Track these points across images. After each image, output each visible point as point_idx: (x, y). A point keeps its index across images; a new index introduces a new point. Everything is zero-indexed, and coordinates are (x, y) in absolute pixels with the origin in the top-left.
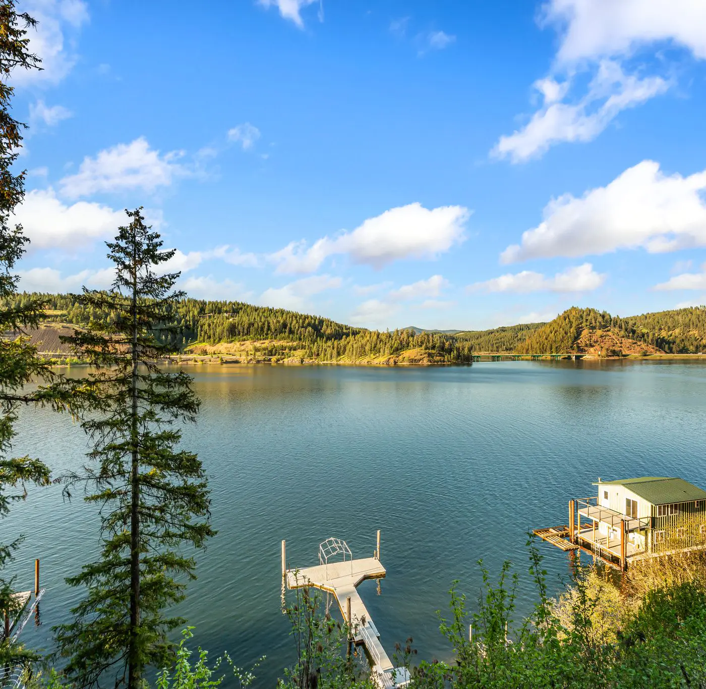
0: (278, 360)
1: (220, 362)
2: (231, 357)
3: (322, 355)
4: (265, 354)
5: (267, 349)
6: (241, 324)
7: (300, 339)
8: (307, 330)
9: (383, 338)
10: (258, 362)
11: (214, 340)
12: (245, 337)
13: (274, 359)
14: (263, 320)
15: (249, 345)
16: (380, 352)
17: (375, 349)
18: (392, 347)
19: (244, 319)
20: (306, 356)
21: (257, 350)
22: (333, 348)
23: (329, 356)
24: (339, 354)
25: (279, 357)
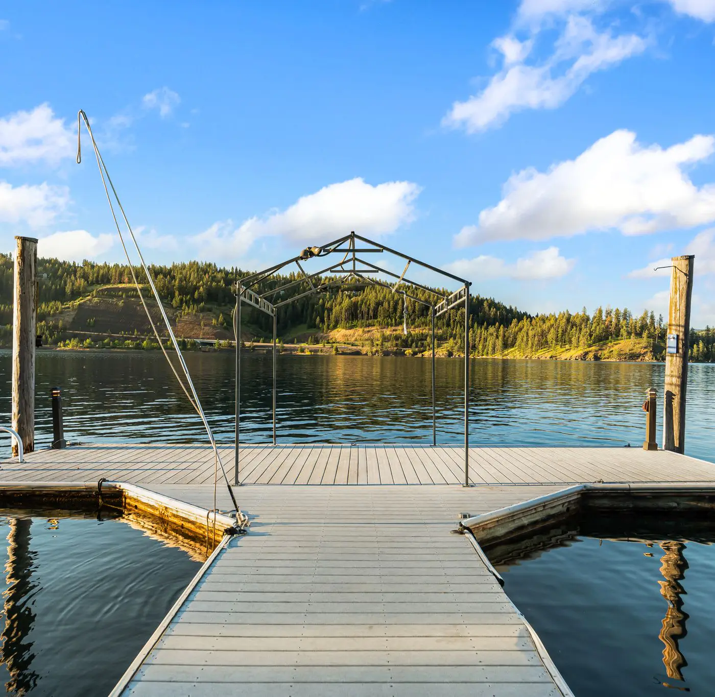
0: (415, 353)
1: (334, 352)
2: (350, 347)
3: (480, 347)
4: (397, 345)
5: (401, 338)
6: (366, 304)
7: (448, 325)
8: (459, 312)
9: (578, 322)
10: (386, 354)
11: (328, 325)
12: (370, 321)
13: (408, 351)
14: (396, 298)
15: (376, 332)
16: (570, 342)
17: (563, 339)
18: (591, 335)
19: (371, 296)
20: (456, 348)
21: (385, 339)
22: (497, 337)
23: (490, 349)
24: (506, 346)
25: (417, 349)
